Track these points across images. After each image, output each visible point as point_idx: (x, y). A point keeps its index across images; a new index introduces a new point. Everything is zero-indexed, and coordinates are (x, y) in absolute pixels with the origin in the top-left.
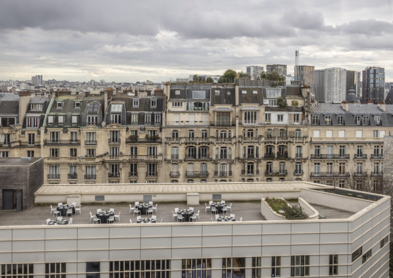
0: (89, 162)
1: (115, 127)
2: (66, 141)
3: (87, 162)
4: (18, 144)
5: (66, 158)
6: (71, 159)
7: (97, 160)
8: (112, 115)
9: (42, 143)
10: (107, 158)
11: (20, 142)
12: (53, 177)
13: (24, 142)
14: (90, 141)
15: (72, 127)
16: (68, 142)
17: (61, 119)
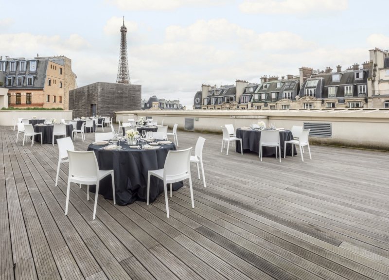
1: (308, 99)
15: (271, 102)
17: (263, 96)
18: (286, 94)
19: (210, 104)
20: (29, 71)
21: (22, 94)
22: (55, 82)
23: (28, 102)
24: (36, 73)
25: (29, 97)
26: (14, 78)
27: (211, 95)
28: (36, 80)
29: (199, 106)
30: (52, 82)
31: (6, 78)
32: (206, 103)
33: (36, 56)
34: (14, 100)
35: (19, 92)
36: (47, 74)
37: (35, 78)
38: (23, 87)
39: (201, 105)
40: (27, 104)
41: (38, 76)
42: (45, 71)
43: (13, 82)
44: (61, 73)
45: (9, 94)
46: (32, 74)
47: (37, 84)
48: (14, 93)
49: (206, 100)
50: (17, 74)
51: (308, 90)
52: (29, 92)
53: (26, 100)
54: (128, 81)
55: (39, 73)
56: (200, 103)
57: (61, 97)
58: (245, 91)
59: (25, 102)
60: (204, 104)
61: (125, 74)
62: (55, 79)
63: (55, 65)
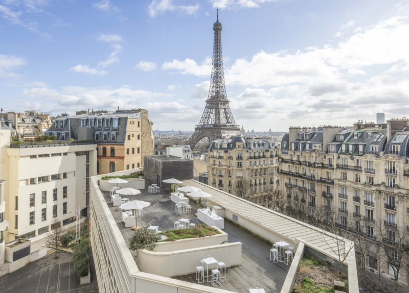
0: (367, 188)
1: (390, 158)
2: (352, 167)
3: (365, 188)
4: (320, 165)
5: (350, 181)
6: (355, 183)
7: (374, 188)
8: (392, 146)
9: (335, 167)
10: (382, 188)
11: (323, 164)
12: (343, 197)
13: (326, 165)
14: (370, 169)
15: (358, 155)
16: (354, 168)
17: (351, 148)
18: (373, 147)
19: (298, 150)
20: (112, 127)
21: (107, 148)
22: (133, 135)
23: (112, 155)
24: (118, 129)
25: (113, 150)
26: (101, 133)
27: (301, 138)
28: (118, 136)
29: (286, 151)
30: (131, 136)
31: (94, 134)
32: (293, 149)
33: (117, 110)
34: (101, 153)
35: (105, 146)
36: (127, 130)
37: (117, 134)
38: (109, 142)
39: (288, 150)
40: (111, 156)
41: (119, 132)
42: (125, 127)
43: (100, 137)
44: (139, 126)
45: (97, 149)
46: (114, 130)
47: (119, 139)
48: (101, 147)
49: (293, 145)
50: (103, 130)
51: (394, 146)
52: (112, 146)
53: (110, 153)
54: (223, 95)
55: (121, 129)
56: (287, 148)
57: (138, 149)
58: (335, 138)
59: (110, 155)
60: (291, 149)
61: (220, 87)
62: (133, 133)
63: (133, 120)
